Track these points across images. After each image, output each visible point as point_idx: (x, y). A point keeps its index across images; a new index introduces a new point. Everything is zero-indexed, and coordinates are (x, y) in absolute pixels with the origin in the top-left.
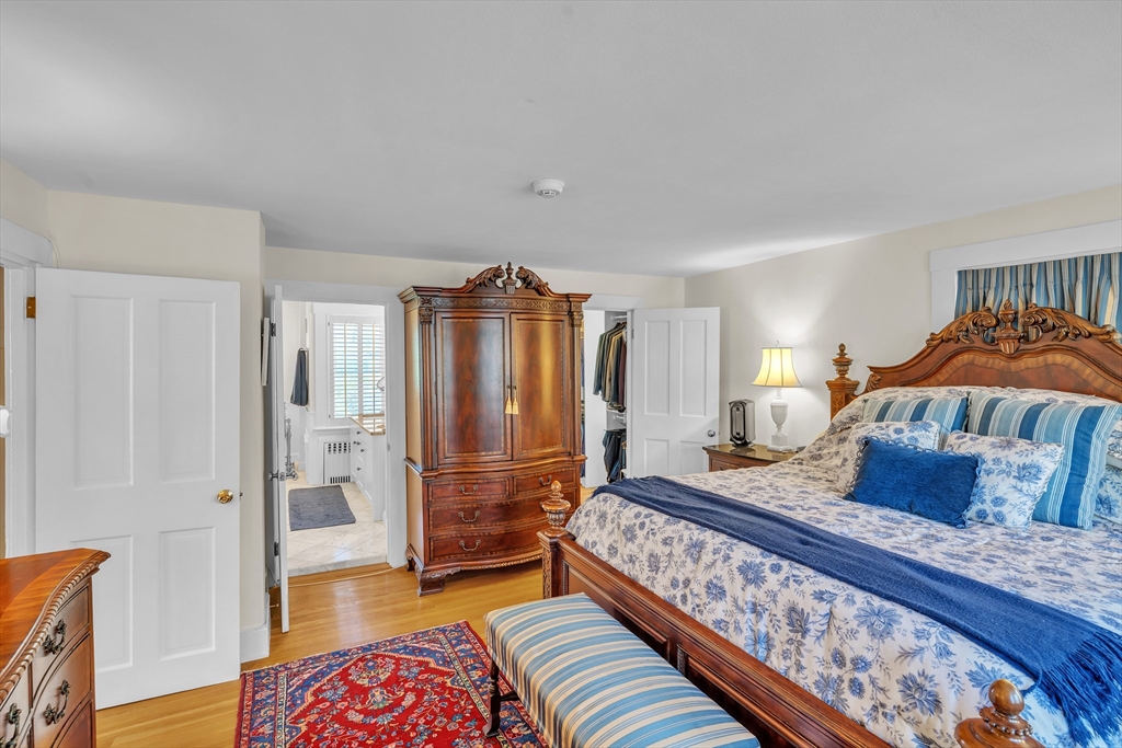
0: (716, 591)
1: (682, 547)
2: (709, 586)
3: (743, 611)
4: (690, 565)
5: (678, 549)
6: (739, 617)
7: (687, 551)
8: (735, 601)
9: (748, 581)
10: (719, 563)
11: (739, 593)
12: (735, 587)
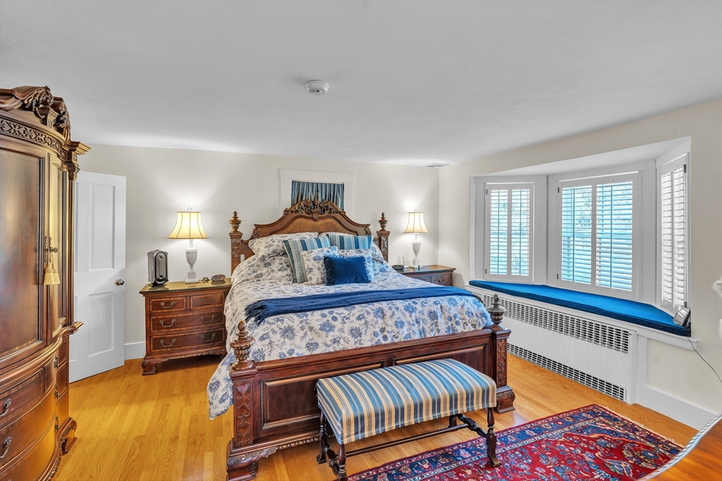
0: (399, 324)
1: (372, 315)
2: (396, 324)
3: (414, 325)
4: (380, 321)
5: (370, 318)
6: (413, 328)
7: (376, 315)
8: (409, 323)
9: (411, 312)
10: (396, 312)
11: (409, 319)
12: (407, 318)
